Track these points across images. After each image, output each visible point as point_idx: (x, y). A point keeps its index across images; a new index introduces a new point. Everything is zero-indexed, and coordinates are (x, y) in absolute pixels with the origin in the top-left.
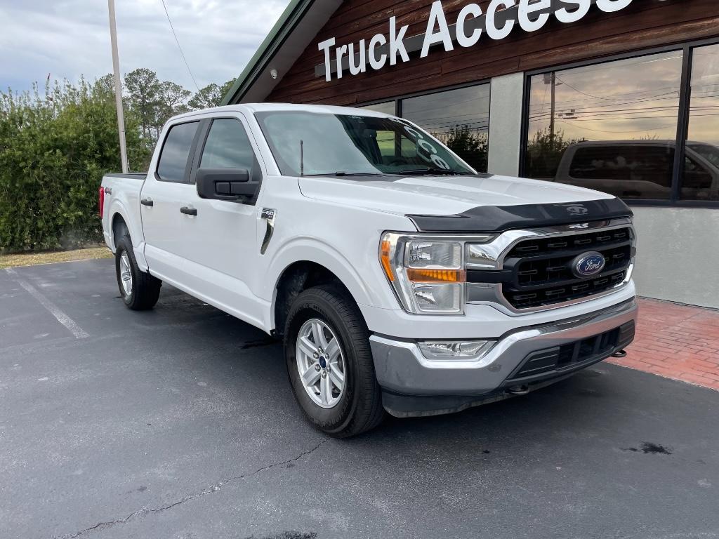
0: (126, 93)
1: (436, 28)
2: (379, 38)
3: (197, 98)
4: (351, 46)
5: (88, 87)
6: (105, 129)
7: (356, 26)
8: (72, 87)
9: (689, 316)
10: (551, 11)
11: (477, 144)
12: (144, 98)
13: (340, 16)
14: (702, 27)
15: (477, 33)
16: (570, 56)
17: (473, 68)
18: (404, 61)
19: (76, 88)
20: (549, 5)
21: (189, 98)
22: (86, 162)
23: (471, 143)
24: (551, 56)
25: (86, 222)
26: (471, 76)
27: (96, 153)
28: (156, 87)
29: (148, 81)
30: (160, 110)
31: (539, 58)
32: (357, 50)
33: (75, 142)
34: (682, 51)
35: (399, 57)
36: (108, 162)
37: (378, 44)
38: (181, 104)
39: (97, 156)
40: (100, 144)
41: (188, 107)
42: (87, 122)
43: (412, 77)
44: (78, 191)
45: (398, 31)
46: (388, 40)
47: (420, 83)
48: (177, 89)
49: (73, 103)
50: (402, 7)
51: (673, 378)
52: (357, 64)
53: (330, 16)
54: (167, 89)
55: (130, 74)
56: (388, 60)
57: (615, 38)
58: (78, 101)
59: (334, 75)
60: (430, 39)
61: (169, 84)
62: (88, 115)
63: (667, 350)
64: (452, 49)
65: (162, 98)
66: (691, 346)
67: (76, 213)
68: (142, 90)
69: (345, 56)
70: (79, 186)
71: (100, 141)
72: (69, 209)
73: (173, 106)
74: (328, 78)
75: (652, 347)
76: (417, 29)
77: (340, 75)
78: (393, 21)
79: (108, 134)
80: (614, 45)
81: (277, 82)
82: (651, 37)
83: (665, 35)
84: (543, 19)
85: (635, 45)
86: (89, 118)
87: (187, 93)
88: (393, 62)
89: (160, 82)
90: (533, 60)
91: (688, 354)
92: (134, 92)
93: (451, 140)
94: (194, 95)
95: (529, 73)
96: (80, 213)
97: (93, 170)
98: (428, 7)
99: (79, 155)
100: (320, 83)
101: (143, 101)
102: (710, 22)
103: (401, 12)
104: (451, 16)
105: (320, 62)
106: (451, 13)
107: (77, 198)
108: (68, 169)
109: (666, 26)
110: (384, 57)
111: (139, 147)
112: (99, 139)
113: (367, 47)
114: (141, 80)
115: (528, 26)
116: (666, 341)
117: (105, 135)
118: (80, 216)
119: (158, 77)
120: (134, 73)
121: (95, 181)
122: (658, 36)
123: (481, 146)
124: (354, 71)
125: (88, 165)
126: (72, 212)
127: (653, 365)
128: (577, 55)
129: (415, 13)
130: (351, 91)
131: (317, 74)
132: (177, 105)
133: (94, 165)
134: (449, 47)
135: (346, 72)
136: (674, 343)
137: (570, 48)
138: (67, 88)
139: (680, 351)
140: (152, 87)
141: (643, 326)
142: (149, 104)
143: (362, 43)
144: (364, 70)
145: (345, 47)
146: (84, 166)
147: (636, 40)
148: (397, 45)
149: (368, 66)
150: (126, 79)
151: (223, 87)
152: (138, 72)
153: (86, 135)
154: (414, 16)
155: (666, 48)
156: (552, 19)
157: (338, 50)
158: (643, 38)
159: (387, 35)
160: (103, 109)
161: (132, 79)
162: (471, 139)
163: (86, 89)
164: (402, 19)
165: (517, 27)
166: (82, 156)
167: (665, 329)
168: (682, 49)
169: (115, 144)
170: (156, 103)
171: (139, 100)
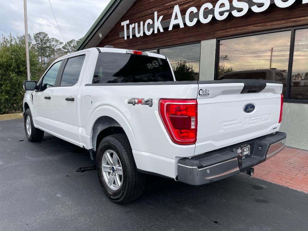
0: (34, 42)
1: (176, 17)
2: (150, 21)
3: (66, 45)
4: (136, 24)
5: (13, 39)
6: (21, 58)
7: (139, 15)
8: (6, 39)
9: (296, 154)
10: (230, 11)
11: (189, 69)
12: (42, 45)
13: (131, 11)
14: (300, 20)
15: (195, 20)
16: (238, 32)
17: (193, 36)
18: (161, 32)
19: (7, 39)
20: (229, 8)
21: (63, 45)
22: (10, 73)
23: (186, 69)
24: (229, 31)
25: (10, 101)
26: (192, 39)
27: (16, 69)
28: (48, 40)
29: (44, 37)
30: (49, 50)
31: (224, 32)
32: (139, 26)
33: (6, 64)
34: (291, 31)
35: (158, 30)
36: (21, 73)
37: (149, 24)
38: (59, 48)
39: (16, 70)
40: (18, 65)
41: (62, 49)
42: (12, 55)
43: (165, 39)
44: (6, 86)
45: (158, 18)
46: (154, 22)
47: (168, 42)
48: (57, 41)
49: (6, 46)
50: (160, 7)
51: (298, 190)
52: (139, 33)
53: (127, 10)
54: (53, 41)
55: (36, 34)
56: (154, 31)
57: (259, 24)
58: (8, 45)
59: (128, 37)
60: (173, 22)
61: (54, 39)
62: (12, 52)
63: (291, 173)
64: (184, 27)
65: (50, 45)
66: (302, 171)
67: (5, 97)
68: (41, 41)
69: (134, 28)
70: (7, 84)
71: (17, 64)
72: (2, 95)
73: (55, 48)
74: (126, 38)
75: (283, 171)
76: (167, 17)
77: (131, 37)
78: (156, 13)
79: (22, 60)
80: (259, 27)
81: (102, 39)
82: (276, 24)
83: (282, 23)
84: (226, 15)
85: (269, 28)
86: (13, 52)
87: (61, 43)
88: (156, 32)
89: (49, 38)
90: (220, 33)
91: (302, 176)
92: (38, 42)
93: (178, 67)
94: (65, 44)
95: (219, 39)
96: (7, 97)
97: (14, 77)
98: (172, 7)
99: (7, 69)
100: (122, 40)
101: (42, 46)
102: (304, 18)
103: (160, 10)
104: (183, 12)
105: (122, 31)
106: (183, 11)
107: (6, 90)
108: (2, 76)
109: (283, 19)
110: (151, 30)
111: (36, 67)
112: (17, 63)
113: (144, 25)
114: (41, 37)
115: (219, 18)
116: (290, 168)
117: (20, 61)
118: (7, 98)
119: (49, 36)
120: (38, 34)
121: (15, 82)
122: (279, 24)
123: (190, 70)
124: (138, 36)
125: (12, 74)
126: (3, 96)
127: (287, 182)
128: (241, 32)
129: (166, 10)
130: (136, 44)
131: (121, 36)
132: (57, 48)
133: (14, 75)
134: (182, 26)
135: (134, 36)
136: (293, 169)
137: (238, 28)
138: (3, 39)
139: (297, 174)
140: (46, 40)
141: (276, 159)
142: (44, 47)
143: (142, 23)
144: (142, 35)
145: (133, 24)
146: (10, 75)
147: (269, 26)
148: (158, 25)
149: (144, 33)
150: (34, 36)
151: (78, 41)
152: (40, 33)
153: (11, 61)
154: (165, 12)
155: (283, 30)
156: (230, 15)
157: (130, 26)
158: (273, 25)
159: (153, 20)
160: (20, 49)
161: (37, 36)
162: (186, 67)
163: (12, 40)
164: (160, 13)
165: (214, 18)
166: (9, 70)
167: (287, 161)
168: (290, 30)
169: (25, 65)
170: (48, 47)
171: (40, 45)
